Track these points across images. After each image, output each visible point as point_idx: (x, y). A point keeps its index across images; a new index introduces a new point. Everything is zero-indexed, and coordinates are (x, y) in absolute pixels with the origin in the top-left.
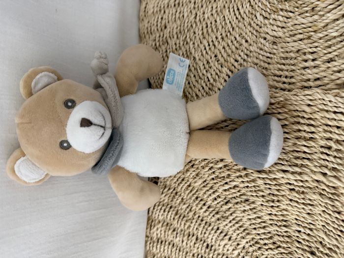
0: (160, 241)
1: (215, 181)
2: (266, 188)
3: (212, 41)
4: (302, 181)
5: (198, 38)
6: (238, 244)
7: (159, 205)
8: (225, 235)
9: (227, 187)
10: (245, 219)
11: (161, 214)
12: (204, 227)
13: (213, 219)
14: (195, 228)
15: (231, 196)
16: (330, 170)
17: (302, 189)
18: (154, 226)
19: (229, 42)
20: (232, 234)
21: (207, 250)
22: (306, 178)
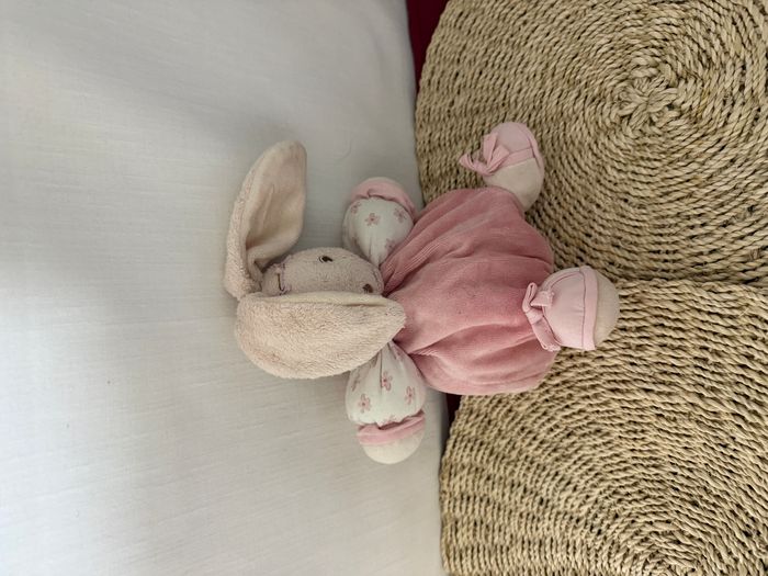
0: (465, 497)
1: (551, 404)
2: (624, 414)
4: (671, 404)
6: (588, 497)
7: (462, 441)
8: (569, 483)
9: (568, 412)
10: (596, 459)
11: (465, 454)
12: (535, 473)
13: (550, 460)
14: (521, 475)
15: (574, 425)
16: (707, 389)
17: (673, 415)
18: (455, 475)
20: (578, 481)
21: (541, 508)
22: (676, 400)
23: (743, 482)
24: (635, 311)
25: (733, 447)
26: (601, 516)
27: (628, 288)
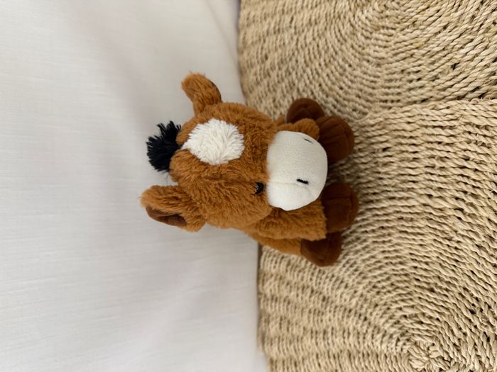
3: (316, 69)
4: (409, 207)
5: (300, 67)
6: (355, 292)
8: (342, 282)
10: (359, 262)
12: (317, 277)
14: (309, 278)
16: (435, 190)
17: (410, 216)
19: (333, 67)
20: (348, 281)
21: (324, 303)
22: (412, 202)
23: (467, 268)
24: (381, 135)
25: (456, 238)
26: (365, 306)
27: (375, 118)
